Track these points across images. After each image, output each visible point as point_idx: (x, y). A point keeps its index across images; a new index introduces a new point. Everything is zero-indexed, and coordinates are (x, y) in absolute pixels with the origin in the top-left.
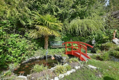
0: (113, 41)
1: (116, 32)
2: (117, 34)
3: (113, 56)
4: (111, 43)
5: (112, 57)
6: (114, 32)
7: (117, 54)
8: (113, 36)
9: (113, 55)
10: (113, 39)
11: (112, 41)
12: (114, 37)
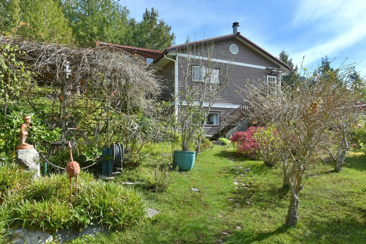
0: (20, 157)
1: (30, 121)
2: (32, 130)
3: (20, 227)
4: (14, 165)
5: (18, 231)
6: (25, 121)
7: (33, 217)
8: (20, 135)
9: (22, 222)
10: (20, 151)
11: (16, 157)
12: (24, 140)
